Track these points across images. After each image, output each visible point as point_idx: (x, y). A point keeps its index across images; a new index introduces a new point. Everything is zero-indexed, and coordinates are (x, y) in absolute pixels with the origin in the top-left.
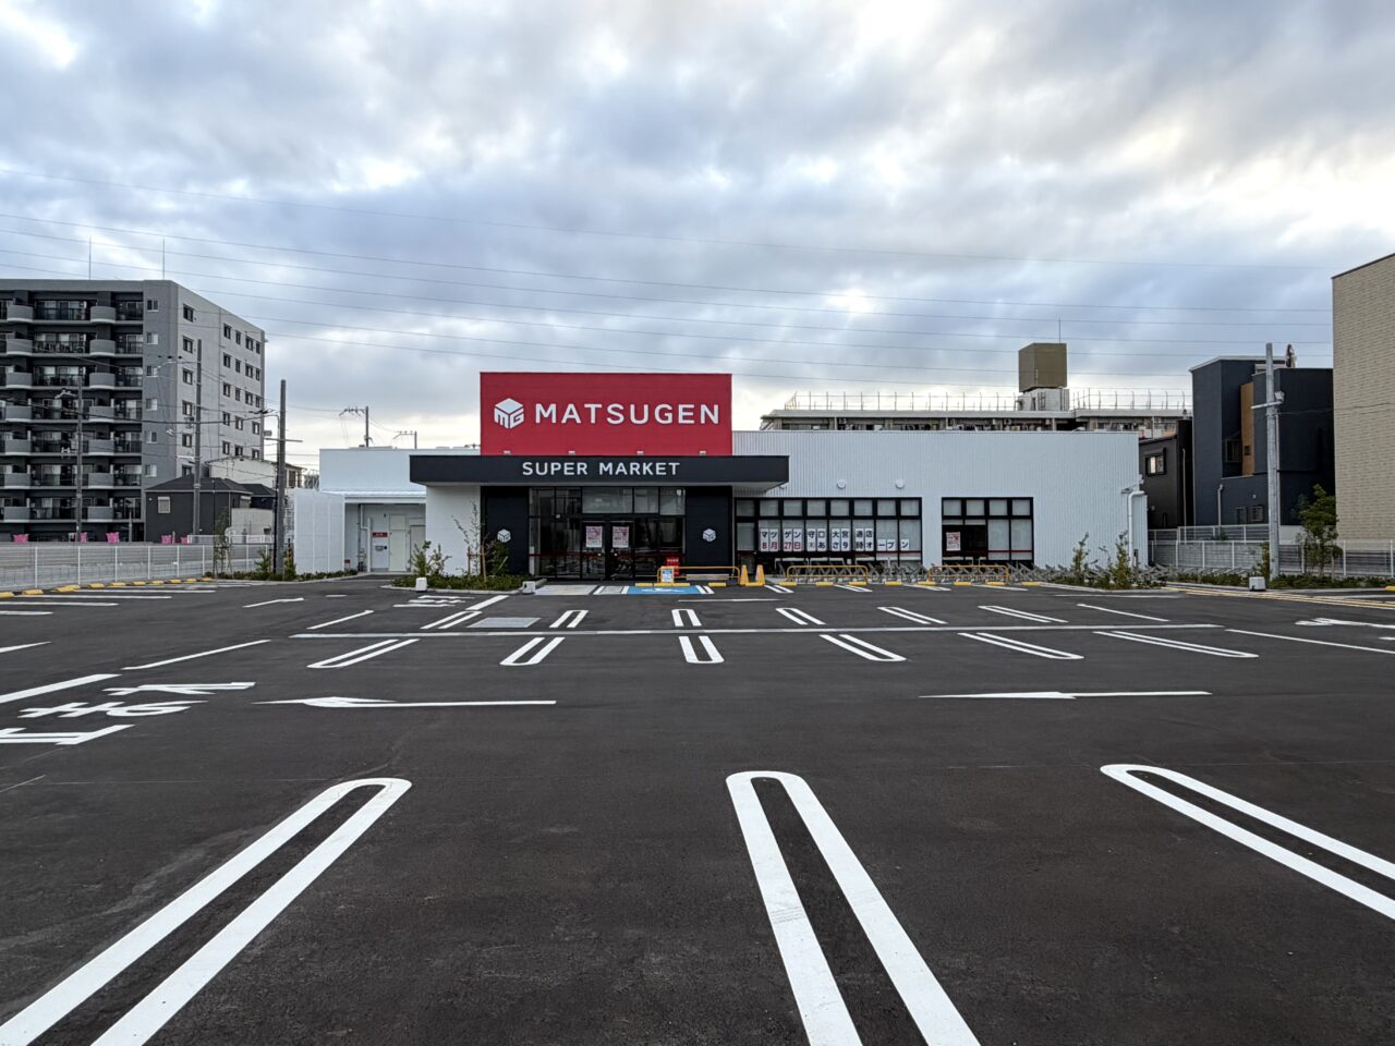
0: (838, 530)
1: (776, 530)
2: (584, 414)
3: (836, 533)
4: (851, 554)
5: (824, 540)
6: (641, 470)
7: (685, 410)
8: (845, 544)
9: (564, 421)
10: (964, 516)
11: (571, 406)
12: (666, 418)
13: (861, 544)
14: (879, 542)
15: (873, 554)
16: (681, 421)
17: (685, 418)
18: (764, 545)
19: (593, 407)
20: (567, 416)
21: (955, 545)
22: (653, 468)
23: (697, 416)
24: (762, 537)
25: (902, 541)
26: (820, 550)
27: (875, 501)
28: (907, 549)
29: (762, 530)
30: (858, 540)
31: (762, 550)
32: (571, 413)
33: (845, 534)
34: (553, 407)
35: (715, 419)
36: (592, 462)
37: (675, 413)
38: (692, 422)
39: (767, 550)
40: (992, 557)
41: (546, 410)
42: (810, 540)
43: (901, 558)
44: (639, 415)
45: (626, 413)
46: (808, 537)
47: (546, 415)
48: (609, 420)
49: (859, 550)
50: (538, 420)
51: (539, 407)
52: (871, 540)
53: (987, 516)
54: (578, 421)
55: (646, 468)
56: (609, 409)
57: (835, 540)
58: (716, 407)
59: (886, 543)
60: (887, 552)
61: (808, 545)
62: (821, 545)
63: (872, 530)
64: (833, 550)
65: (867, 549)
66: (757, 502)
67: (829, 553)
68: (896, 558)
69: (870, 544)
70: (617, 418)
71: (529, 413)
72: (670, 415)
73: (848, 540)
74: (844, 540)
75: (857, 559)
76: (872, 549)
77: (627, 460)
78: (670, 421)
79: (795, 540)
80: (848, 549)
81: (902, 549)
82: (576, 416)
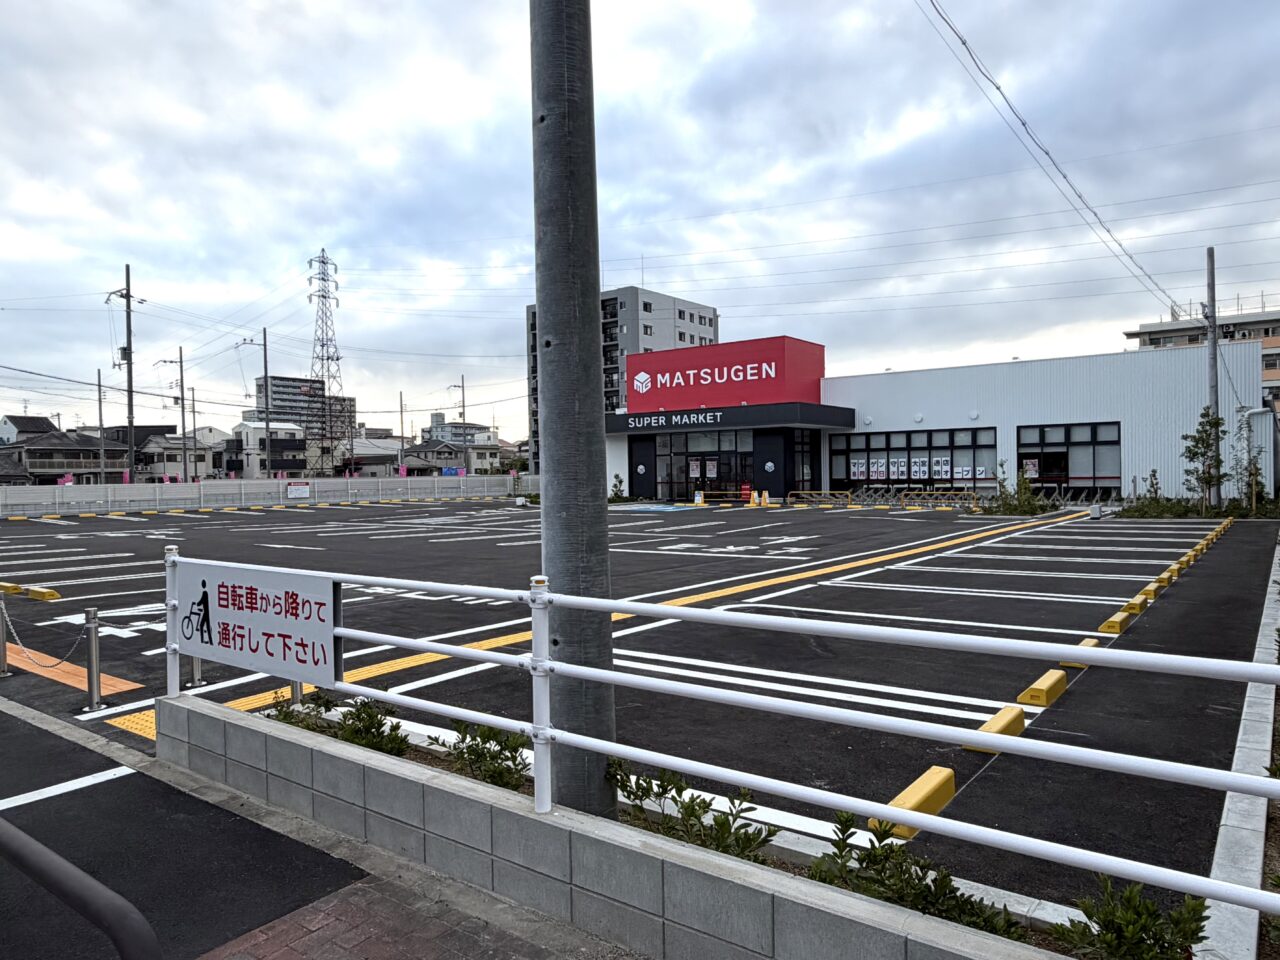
0: (917, 460)
1: (863, 461)
2: (686, 378)
3: (915, 463)
4: (930, 481)
5: (904, 469)
6: (698, 419)
7: (752, 369)
8: (924, 472)
9: (674, 385)
10: (1042, 443)
11: (678, 374)
12: (738, 376)
13: (938, 472)
14: (956, 470)
15: (951, 480)
16: (749, 378)
17: (752, 375)
18: (854, 474)
19: (691, 372)
20: (676, 381)
21: (1032, 472)
22: (705, 418)
23: (759, 374)
24: (852, 467)
25: (978, 469)
26: (901, 477)
27: (952, 432)
28: (983, 476)
29: (852, 461)
30: (936, 468)
31: (852, 478)
32: (678, 379)
33: (924, 463)
34: (667, 375)
35: (773, 374)
36: (668, 415)
37: (745, 371)
38: (756, 377)
39: (856, 478)
40: (1073, 484)
41: (663, 377)
42: (893, 469)
43: (978, 485)
44: (721, 377)
45: (712, 375)
46: (891, 467)
47: (663, 382)
48: (702, 382)
49: (936, 477)
50: (659, 386)
51: (659, 376)
52: (948, 468)
53: (1068, 442)
54: (683, 384)
55: (701, 418)
56: (702, 374)
57: (914, 468)
58: (773, 364)
59: (962, 470)
60: (963, 479)
61: (891, 473)
62: (902, 472)
63: (949, 459)
64: (913, 477)
65: (944, 477)
66: (848, 437)
67: (909, 481)
68: (971, 485)
69: (946, 472)
70: (706, 380)
71: (654, 381)
72: (741, 374)
73: (926, 469)
74: (923, 469)
75: (936, 486)
76: (949, 476)
77: (689, 413)
78: (741, 378)
79: (880, 469)
80: (926, 477)
81: (978, 477)
82: (681, 381)
